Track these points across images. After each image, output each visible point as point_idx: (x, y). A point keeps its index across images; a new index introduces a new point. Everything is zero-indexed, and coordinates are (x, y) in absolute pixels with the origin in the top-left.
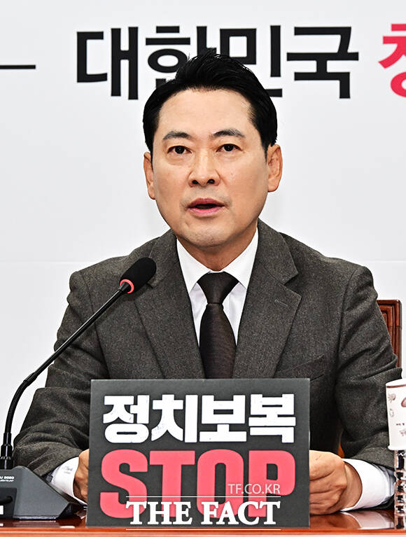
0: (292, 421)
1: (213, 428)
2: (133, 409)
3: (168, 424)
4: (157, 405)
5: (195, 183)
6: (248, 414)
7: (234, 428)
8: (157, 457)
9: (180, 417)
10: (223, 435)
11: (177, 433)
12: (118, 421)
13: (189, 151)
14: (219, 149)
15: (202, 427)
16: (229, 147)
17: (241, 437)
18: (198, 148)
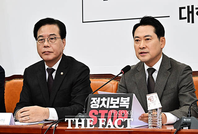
0: (129, 103)
1: (112, 105)
2: (97, 101)
3: (103, 104)
4: (102, 100)
5: (140, 48)
6: (120, 102)
7: (117, 105)
8: (100, 111)
9: (106, 102)
10: (114, 107)
11: (105, 106)
12: (94, 103)
13: (140, 41)
14: (146, 40)
15: (110, 105)
16: (148, 39)
17: (118, 107)
18: (141, 40)
